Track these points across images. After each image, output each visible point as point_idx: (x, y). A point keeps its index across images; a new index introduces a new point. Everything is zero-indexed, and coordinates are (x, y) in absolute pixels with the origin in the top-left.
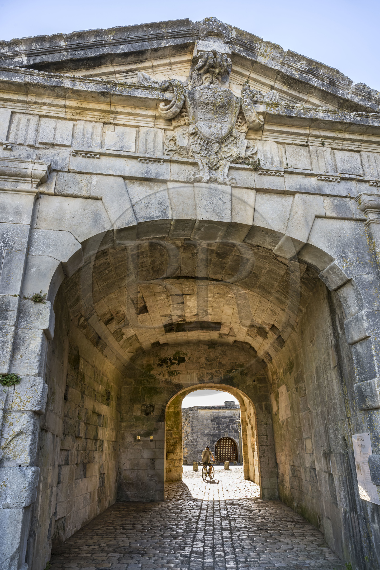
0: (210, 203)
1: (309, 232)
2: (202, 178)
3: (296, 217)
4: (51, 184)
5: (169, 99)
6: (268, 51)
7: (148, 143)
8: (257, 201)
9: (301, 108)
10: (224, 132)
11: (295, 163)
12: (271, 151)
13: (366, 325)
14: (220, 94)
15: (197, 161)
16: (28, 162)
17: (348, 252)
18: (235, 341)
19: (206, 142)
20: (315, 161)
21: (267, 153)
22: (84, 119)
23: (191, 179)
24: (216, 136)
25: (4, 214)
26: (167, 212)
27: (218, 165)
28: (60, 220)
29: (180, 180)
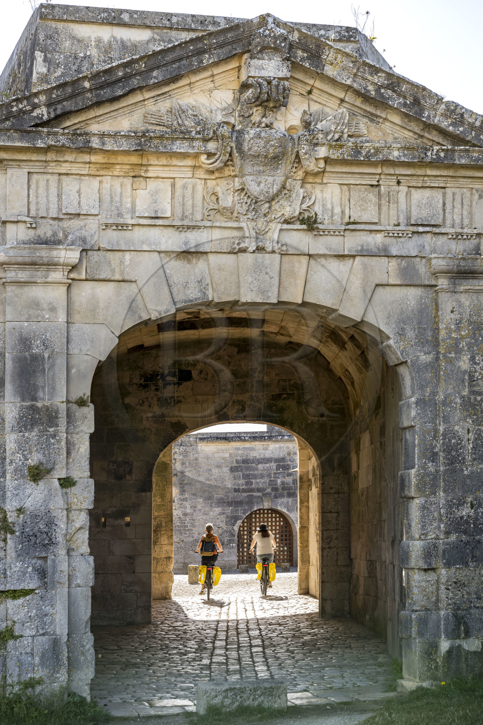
0: (256, 279)
1: (365, 307)
2: (247, 248)
3: (353, 289)
4: (82, 268)
5: (213, 151)
6: (338, 59)
7: (185, 201)
8: (309, 269)
9: (371, 148)
10: (276, 188)
11: (359, 214)
12: (332, 198)
13: (413, 413)
14: (273, 143)
15: (242, 226)
16: (60, 249)
17: (407, 327)
18: (290, 343)
19: (254, 201)
20: (384, 208)
21: (326, 202)
22: (111, 174)
23: (235, 248)
24: (266, 195)
25: (39, 311)
26: (207, 292)
27: (267, 230)
28: (93, 309)
29: (222, 251)
